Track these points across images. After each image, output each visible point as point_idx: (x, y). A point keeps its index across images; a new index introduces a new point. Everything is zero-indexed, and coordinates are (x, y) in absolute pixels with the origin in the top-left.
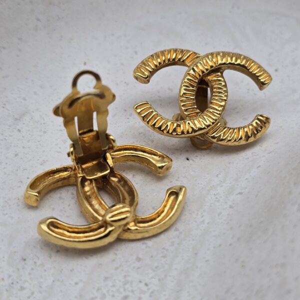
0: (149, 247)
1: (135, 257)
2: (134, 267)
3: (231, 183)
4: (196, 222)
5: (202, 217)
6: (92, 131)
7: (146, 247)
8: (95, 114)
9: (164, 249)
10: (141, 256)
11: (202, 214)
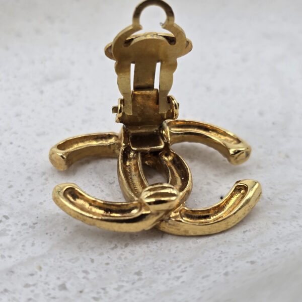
0: (88, 279)
1: (60, 282)
2: (49, 294)
3: (253, 247)
4: (170, 274)
5: (183, 272)
6: (151, 87)
7: (84, 278)
8: (158, 65)
9: (104, 289)
10: (68, 285)
11: (186, 268)
